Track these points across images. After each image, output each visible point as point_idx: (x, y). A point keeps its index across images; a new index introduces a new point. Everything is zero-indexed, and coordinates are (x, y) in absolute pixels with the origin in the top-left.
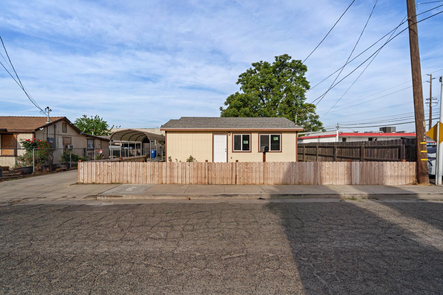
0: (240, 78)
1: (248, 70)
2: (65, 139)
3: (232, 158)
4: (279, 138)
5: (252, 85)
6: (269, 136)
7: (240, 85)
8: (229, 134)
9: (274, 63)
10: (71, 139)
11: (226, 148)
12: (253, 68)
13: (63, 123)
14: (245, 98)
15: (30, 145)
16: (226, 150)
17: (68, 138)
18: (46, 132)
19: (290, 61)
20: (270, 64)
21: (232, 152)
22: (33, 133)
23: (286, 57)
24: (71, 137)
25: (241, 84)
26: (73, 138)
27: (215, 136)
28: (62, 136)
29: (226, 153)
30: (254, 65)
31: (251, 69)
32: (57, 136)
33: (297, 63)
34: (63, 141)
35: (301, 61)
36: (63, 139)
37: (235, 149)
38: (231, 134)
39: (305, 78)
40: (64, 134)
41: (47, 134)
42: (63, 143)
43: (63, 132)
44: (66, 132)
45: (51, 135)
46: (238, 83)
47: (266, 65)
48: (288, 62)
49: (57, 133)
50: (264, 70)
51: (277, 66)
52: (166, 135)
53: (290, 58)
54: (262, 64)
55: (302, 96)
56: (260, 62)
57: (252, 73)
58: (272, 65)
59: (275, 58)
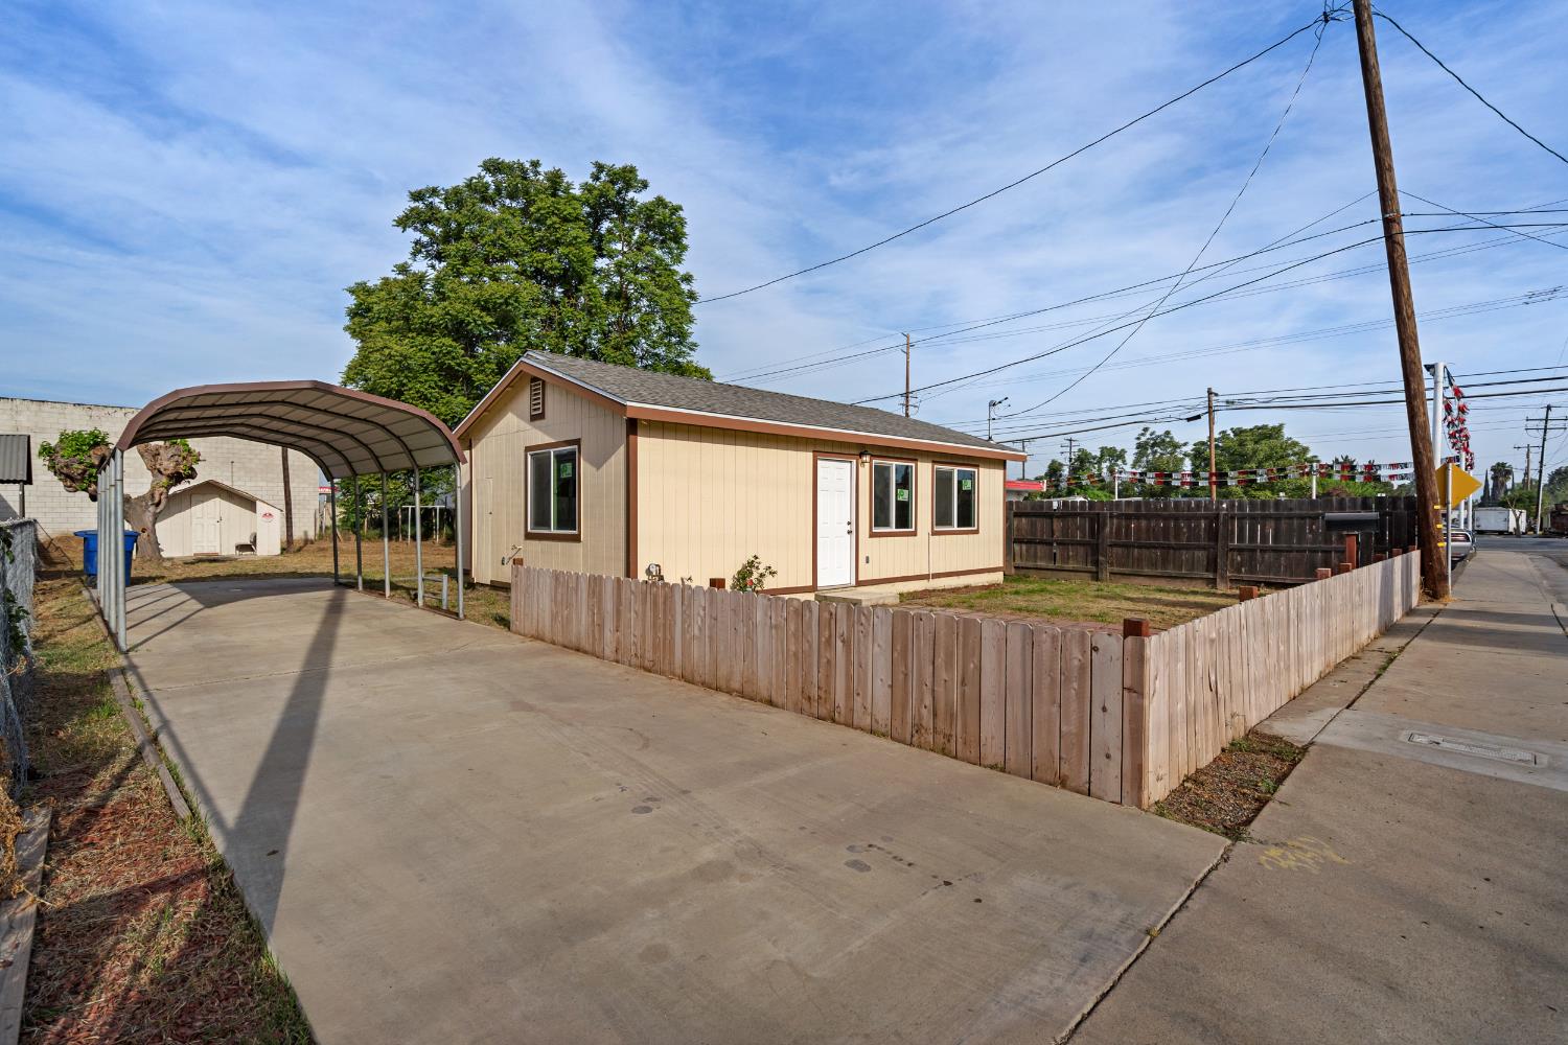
3: (867, 560)
4: (973, 484)
6: (953, 473)
8: (864, 458)
9: (585, 184)
11: (851, 519)
16: (852, 528)
19: (643, 198)
20: (568, 184)
21: (869, 536)
23: (629, 177)
29: (850, 538)
37: (876, 524)
47: (556, 182)
48: (635, 199)
53: (645, 185)
54: (537, 173)
55: (683, 336)
56: (527, 165)
57: (485, 199)
58: (577, 192)
59: (594, 170)
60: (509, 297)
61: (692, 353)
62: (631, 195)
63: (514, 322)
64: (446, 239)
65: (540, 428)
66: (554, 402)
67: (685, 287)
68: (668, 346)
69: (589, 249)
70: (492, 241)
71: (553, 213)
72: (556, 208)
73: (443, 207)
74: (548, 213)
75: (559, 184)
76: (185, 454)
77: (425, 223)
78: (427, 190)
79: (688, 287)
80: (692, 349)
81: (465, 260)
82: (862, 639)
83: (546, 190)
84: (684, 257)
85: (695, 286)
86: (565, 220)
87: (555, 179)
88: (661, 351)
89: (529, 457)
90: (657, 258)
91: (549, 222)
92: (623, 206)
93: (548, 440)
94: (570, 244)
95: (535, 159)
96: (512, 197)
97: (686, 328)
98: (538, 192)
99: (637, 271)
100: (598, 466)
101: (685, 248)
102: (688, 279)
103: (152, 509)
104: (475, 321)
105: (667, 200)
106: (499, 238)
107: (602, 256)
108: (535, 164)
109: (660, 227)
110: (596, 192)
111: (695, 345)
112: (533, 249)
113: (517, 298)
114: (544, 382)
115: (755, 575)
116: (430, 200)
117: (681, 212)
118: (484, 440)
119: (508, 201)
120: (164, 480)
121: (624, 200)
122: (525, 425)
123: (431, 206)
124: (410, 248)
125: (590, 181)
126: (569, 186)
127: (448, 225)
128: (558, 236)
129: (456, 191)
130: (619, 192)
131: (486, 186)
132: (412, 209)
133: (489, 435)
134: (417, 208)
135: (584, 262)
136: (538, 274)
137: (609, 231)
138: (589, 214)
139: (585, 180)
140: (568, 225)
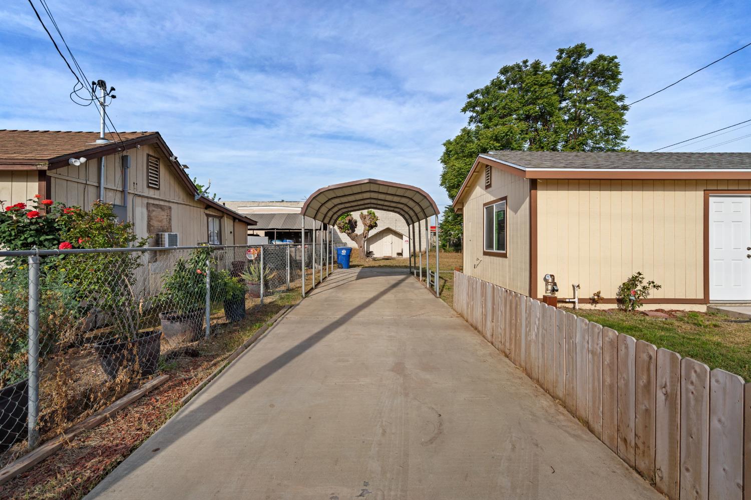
2: (154, 213)
10: (170, 211)
13: (148, 155)
14: (509, 134)
15: (23, 232)
17: (161, 207)
18: (93, 181)
19: (589, 60)
22: (42, 175)
23: (580, 51)
24: (170, 208)
26: (176, 210)
28: (145, 201)
30: (503, 71)
31: (497, 79)
32: (130, 198)
33: (605, 63)
34: (150, 219)
36: (149, 211)
40: (152, 193)
41: (99, 187)
42: (149, 226)
43: (149, 187)
44: (158, 189)
45: (110, 194)
46: (464, 110)
48: (584, 62)
49: (130, 189)
53: (591, 51)
54: (527, 66)
55: (617, 133)
56: (521, 64)
57: (500, 88)
58: (548, 69)
59: (558, 54)
60: (508, 132)
61: (624, 142)
62: (581, 60)
63: (511, 144)
64: (483, 112)
65: (489, 193)
66: (496, 176)
67: (619, 104)
68: (607, 141)
69: (556, 98)
70: (503, 107)
71: (535, 84)
72: (537, 81)
73: (481, 97)
74: (532, 85)
75: (538, 68)
76: (373, 217)
77: (474, 108)
78: (475, 92)
79: (622, 103)
80: (625, 140)
81: (490, 119)
82: (692, 402)
83: (531, 73)
84: (619, 86)
85: (626, 102)
86: (542, 85)
87: (536, 66)
88: (602, 145)
89: (485, 209)
90: (599, 91)
91: (532, 89)
92: (576, 68)
93: (493, 199)
94: (544, 97)
95: (525, 59)
96: (514, 83)
97: (620, 128)
98: (527, 75)
99: (586, 102)
100: (516, 211)
101: (620, 80)
102: (621, 98)
103: (363, 239)
104: (490, 146)
105: (606, 55)
106: (506, 104)
107: (565, 100)
108: (525, 62)
109: (602, 74)
110: (559, 66)
111: (627, 137)
112: (523, 106)
113: (512, 131)
114: (491, 167)
115: (639, 287)
116: (476, 96)
117: (616, 60)
118: (468, 202)
119: (512, 86)
120: (367, 228)
121: (577, 64)
122: (484, 192)
123: (476, 99)
124: (468, 120)
125: (556, 61)
126: (544, 67)
127: (484, 105)
128: (537, 95)
129: (487, 88)
130: (574, 61)
131: (501, 82)
132: (468, 103)
133: (470, 199)
134: (470, 101)
135: (552, 105)
136: (527, 117)
137: (569, 84)
138: (557, 79)
139: (553, 61)
140: (543, 88)
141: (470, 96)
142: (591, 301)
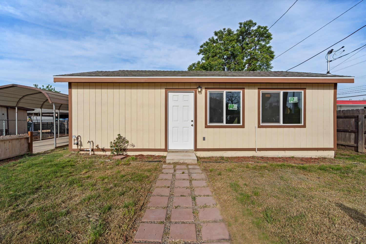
0: (201, 48)
1: (210, 39)
3: (204, 139)
4: (299, 99)
5: (214, 54)
6: (279, 94)
7: (201, 56)
8: (199, 90)
9: (238, 30)
11: (193, 119)
12: (216, 38)
16: (193, 123)
19: (255, 28)
20: (233, 31)
21: (206, 127)
23: (250, 24)
25: (203, 54)
27: (171, 95)
29: (193, 128)
30: (216, 34)
31: (213, 38)
33: (262, 30)
35: (267, 27)
37: (211, 121)
38: (204, 91)
39: (270, 47)
46: (199, 54)
47: (230, 32)
48: (253, 29)
50: (228, 37)
51: (241, 33)
52: (70, 93)
53: (255, 24)
54: (225, 31)
56: (223, 30)
58: (235, 33)
59: (239, 25)
60: (208, 64)
62: (252, 28)
73: (206, 47)
78: (203, 44)
80: (271, 69)
83: (227, 35)
84: (270, 41)
92: (250, 33)
95: (224, 28)
105: (262, 26)
111: (272, 67)
116: (204, 47)
121: (250, 30)
130: (248, 29)
139: (237, 29)
140: (232, 42)
141: (202, 47)
142: (102, 150)
